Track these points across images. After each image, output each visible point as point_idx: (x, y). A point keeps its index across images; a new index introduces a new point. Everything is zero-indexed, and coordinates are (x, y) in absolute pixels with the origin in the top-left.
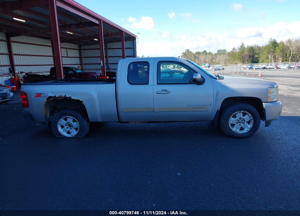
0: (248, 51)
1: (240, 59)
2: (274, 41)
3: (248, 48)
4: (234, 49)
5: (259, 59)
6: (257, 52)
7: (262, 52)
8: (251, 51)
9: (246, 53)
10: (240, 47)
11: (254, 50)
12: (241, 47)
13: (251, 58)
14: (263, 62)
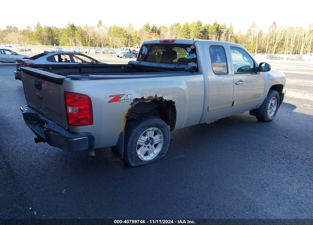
0: (46, 31)
1: (39, 40)
2: (72, 25)
3: (45, 28)
4: (28, 27)
5: (59, 42)
6: (55, 34)
7: (61, 35)
8: (49, 31)
9: (45, 34)
10: (36, 26)
11: (52, 31)
12: (38, 26)
13: (51, 39)
14: (64, 45)
